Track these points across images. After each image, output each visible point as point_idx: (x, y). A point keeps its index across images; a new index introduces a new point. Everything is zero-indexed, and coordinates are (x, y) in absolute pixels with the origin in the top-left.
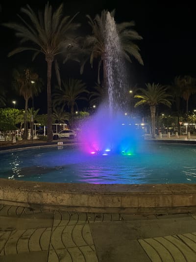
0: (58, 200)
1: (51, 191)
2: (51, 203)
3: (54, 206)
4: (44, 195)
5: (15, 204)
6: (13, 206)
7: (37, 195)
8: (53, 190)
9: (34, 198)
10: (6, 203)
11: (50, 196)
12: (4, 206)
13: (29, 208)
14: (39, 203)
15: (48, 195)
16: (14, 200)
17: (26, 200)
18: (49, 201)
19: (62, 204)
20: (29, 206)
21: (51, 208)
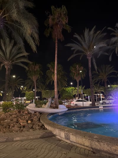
0: (112, 149)
1: (107, 142)
2: (107, 151)
3: (110, 153)
4: (102, 144)
5: (83, 147)
6: (82, 148)
7: (97, 143)
8: (108, 142)
9: (95, 145)
10: (78, 145)
11: (106, 146)
12: (77, 147)
13: (92, 151)
14: (98, 149)
15: (104, 144)
16: (82, 144)
17: (90, 145)
18: (105, 149)
19: (115, 153)
20: (92, 150)
21: (107, 155)
